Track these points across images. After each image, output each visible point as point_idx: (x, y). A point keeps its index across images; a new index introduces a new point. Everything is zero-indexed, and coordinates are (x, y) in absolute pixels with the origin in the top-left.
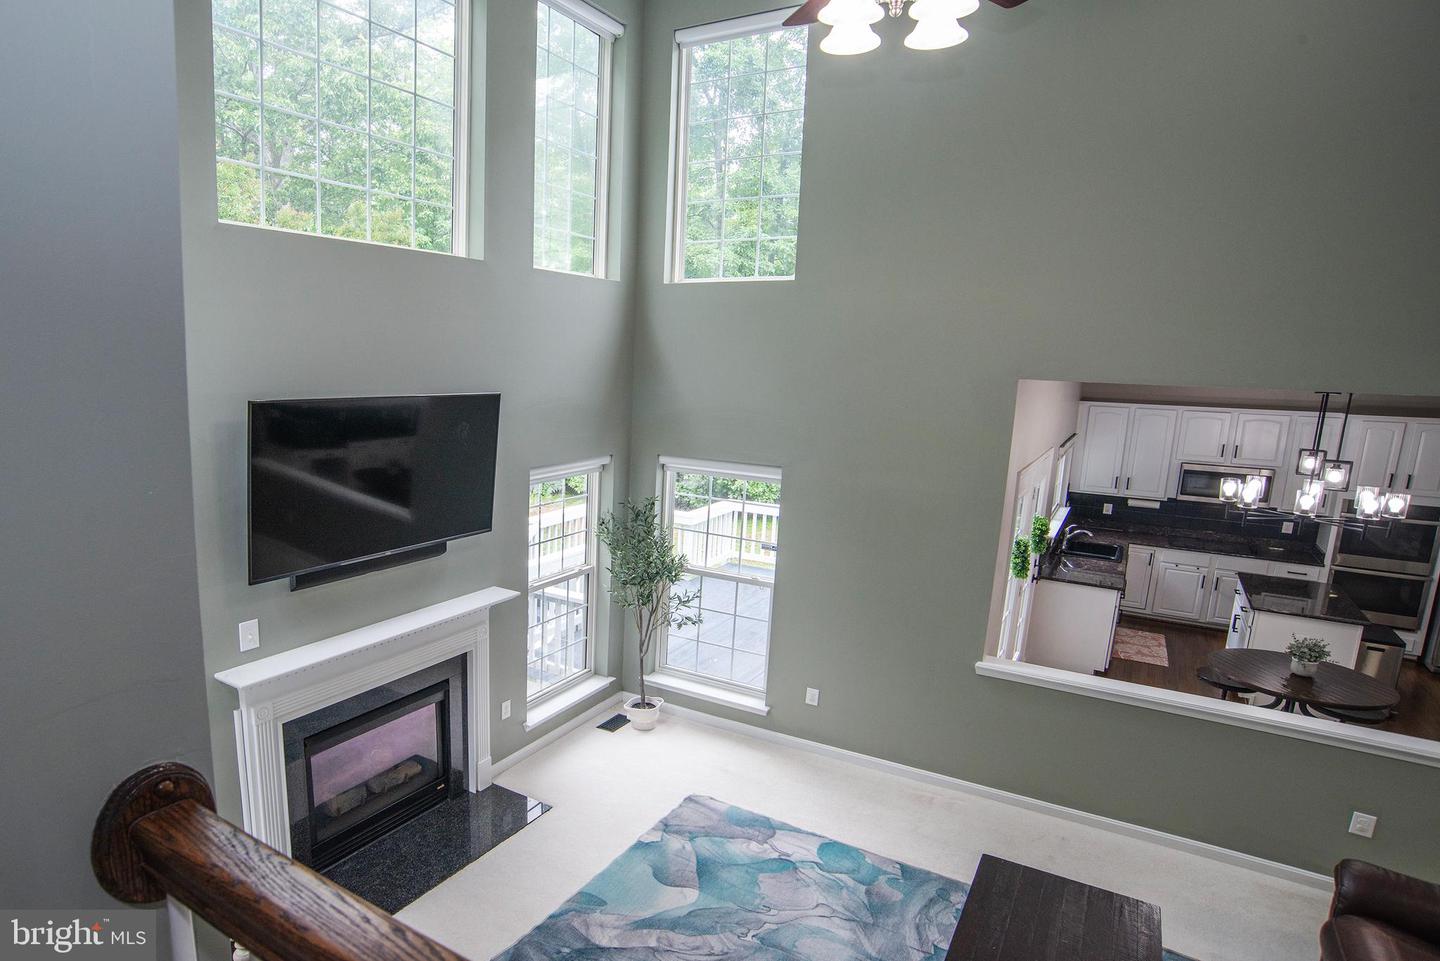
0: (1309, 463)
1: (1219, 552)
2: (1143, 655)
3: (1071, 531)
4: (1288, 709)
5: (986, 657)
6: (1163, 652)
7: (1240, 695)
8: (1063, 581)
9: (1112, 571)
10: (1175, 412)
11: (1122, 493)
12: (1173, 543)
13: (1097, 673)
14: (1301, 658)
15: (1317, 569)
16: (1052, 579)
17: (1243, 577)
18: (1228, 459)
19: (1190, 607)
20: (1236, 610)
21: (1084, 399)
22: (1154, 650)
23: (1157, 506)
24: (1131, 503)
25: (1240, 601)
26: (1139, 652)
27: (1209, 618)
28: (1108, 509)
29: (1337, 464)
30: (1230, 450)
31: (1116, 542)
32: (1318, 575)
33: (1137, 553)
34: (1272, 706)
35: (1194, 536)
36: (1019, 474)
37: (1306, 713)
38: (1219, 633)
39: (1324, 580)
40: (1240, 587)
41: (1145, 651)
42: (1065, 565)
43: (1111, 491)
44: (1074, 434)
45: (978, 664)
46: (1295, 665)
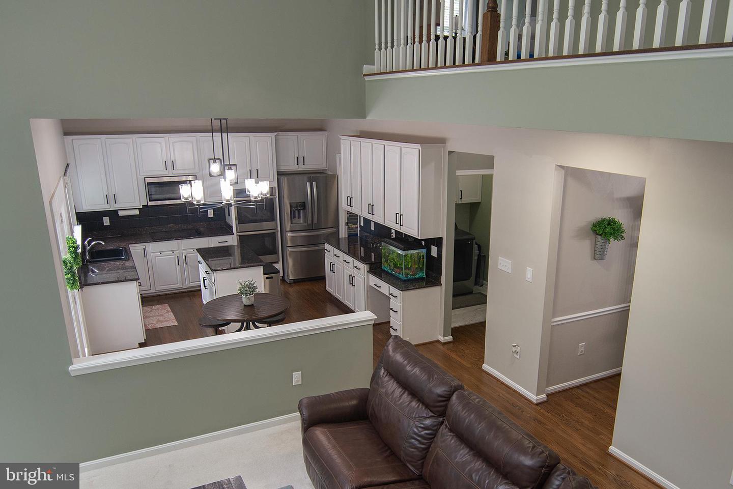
0: (215, 168)
1: (182, 238)
2: (161, 322)
3: (89, 243)
4: (248, 328)
5: (74, 360)
6: (171, 315)
7: (220, 329)
8: (96, 284)
9: (124, 268)
10: (131, 140)
11: (112, 207)
12: (155, 238)
13: (142, 345)
14: (246, 294)
15: (231, 236)
16: (89, 285)
17: (199, 250)
18: (170, 172)
19: (175, 281)
20: (203, 275)
21: (66, 134)
22: (166, 317)
23: (137, 212)
24: (121, 213)
25: (203, 268)
26: (159, 321)
27: (189, 284)
28: (106, 221)
29: (230, 166)
30: (169, 165)
31: (120, 245)
32: (232, 240)
33: (136, 249)
34: (240, 330)
35: (164, 230)
36: (50, 202)
37: (257, 327)
38: (195, 293)
39: (235, 243)
40: (200, 258)
41: (161, 318)
42: (93, 272)
43: (105, 207)
44: (68, 165)
45: (71, 368)
46: (245, 300)
